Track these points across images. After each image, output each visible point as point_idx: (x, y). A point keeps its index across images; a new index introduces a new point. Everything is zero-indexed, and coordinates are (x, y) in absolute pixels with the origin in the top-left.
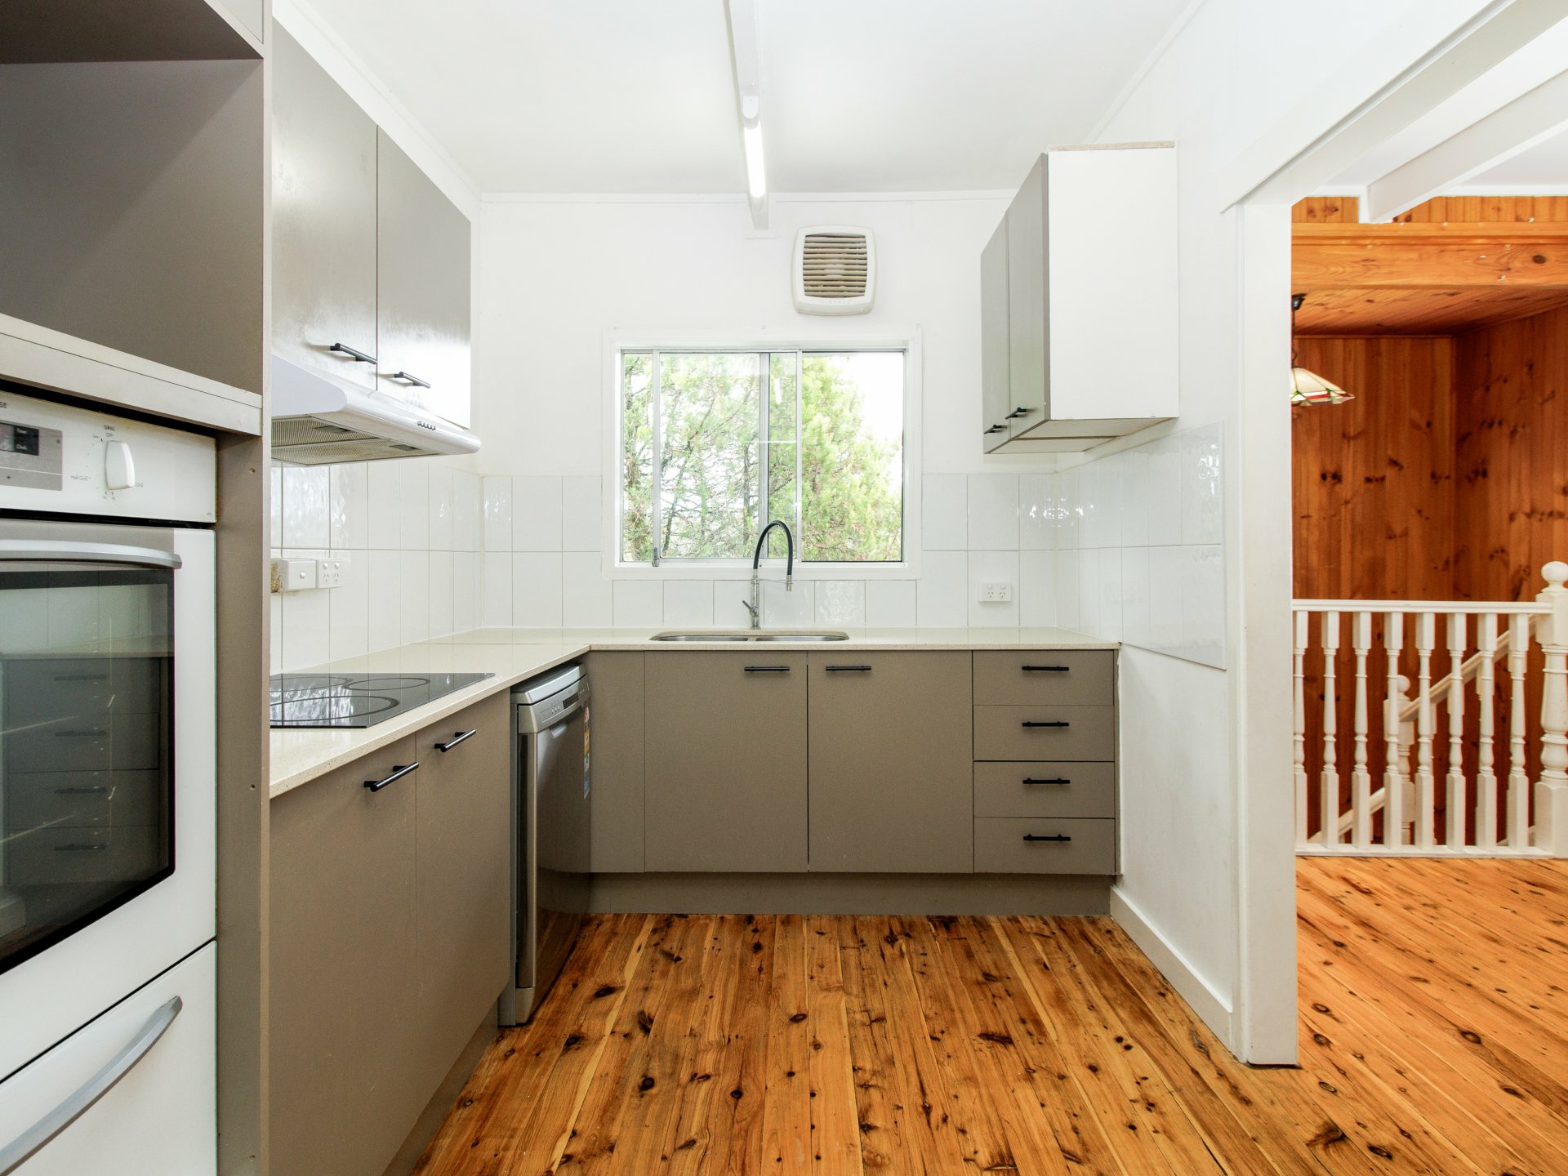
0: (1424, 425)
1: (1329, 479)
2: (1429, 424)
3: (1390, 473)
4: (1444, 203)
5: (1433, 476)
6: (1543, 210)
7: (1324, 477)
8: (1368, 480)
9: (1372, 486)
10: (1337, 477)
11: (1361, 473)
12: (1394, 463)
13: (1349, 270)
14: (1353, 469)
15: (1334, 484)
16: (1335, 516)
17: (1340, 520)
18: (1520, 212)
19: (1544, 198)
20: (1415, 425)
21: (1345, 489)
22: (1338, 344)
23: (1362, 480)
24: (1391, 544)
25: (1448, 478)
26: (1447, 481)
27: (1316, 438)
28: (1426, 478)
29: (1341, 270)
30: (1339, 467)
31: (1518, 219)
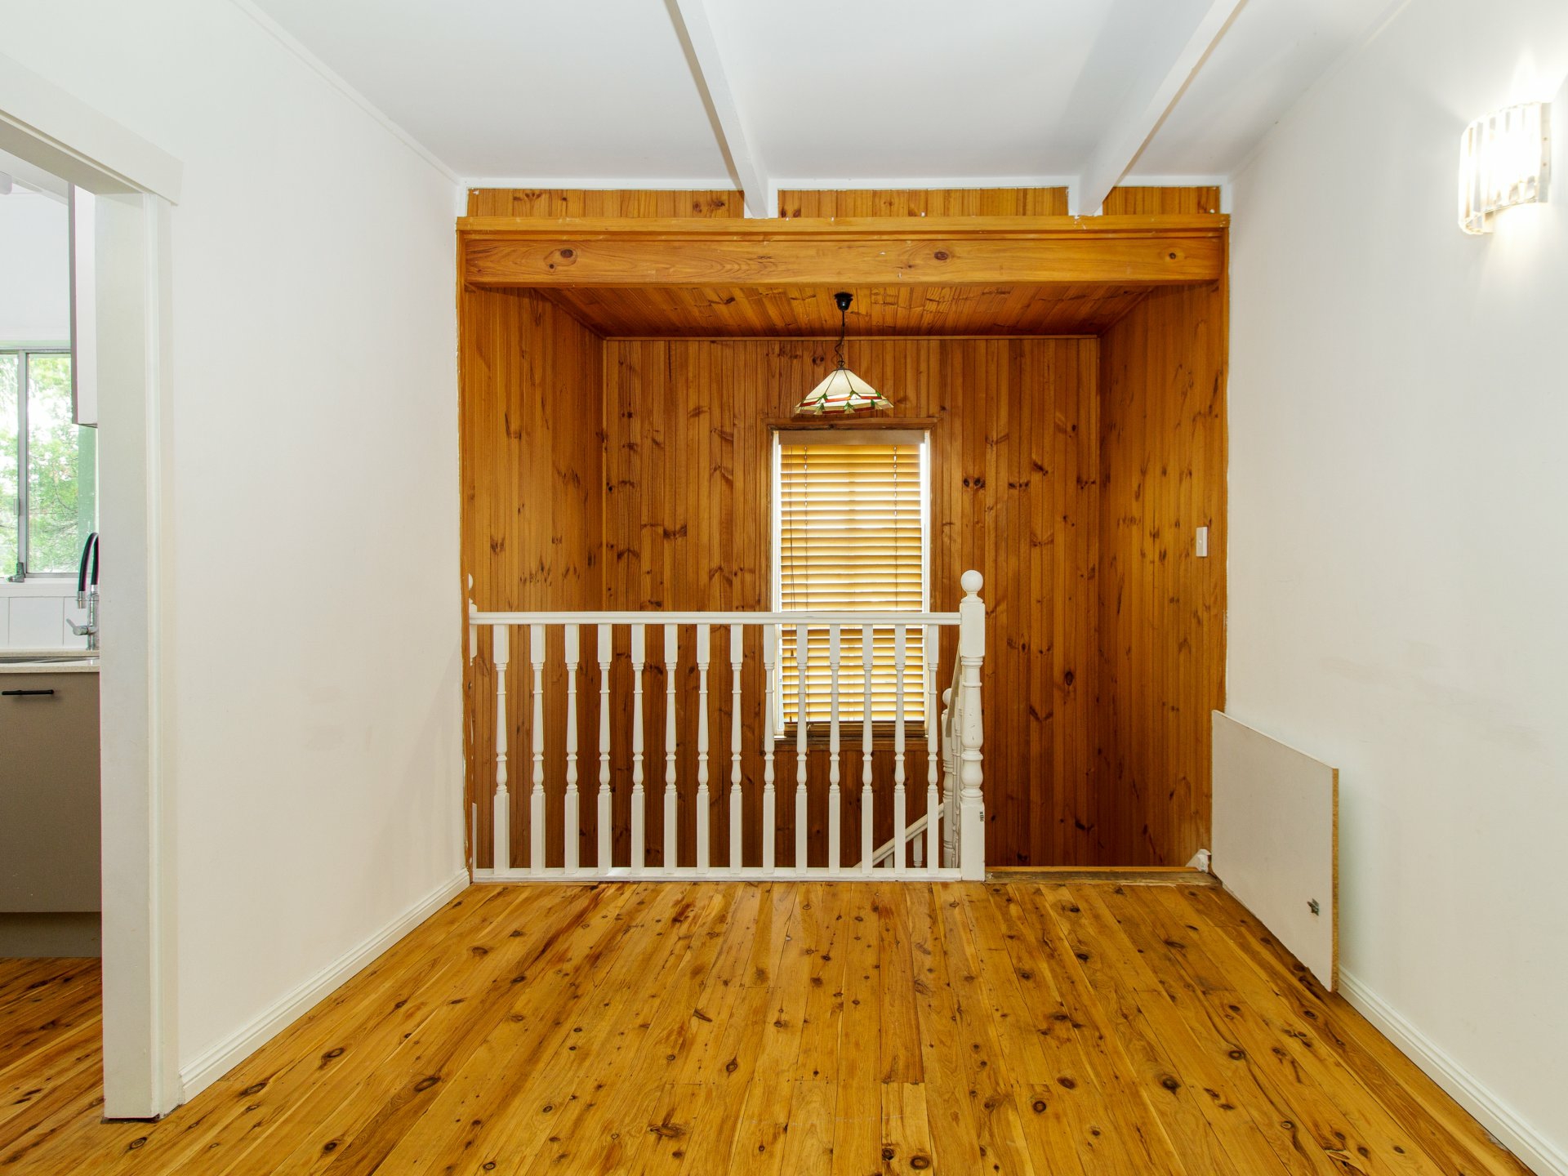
0: (1069, 429)
1: (971, 484)
2: (1074, 428)
3: (1036, 478)
4: (834, 199)
5: (1079, 480)
6: (937, 203)
7: (966, 482)
8: (1011, 486)
9: (1015, 492)
10: (980, 483)
11: (1004, 477)
12: (1039, 468)
13: (744, 267)
14: (997, 473)
15: (977, 490)
16: (978, 523)
17: (984, 527)
18: (912, 206)
19: (938, 191)
20: (1059, 429)
21: (988, 496)
22: (981, 342)
23: (1006, 485)
24: (1036, 552)
25: (1093, 483)
26: (1093, 486)
27: (958, 444)
28: (1072, 483)
29: (736, 267)
30: (983, 474)
31: (911, 214)
